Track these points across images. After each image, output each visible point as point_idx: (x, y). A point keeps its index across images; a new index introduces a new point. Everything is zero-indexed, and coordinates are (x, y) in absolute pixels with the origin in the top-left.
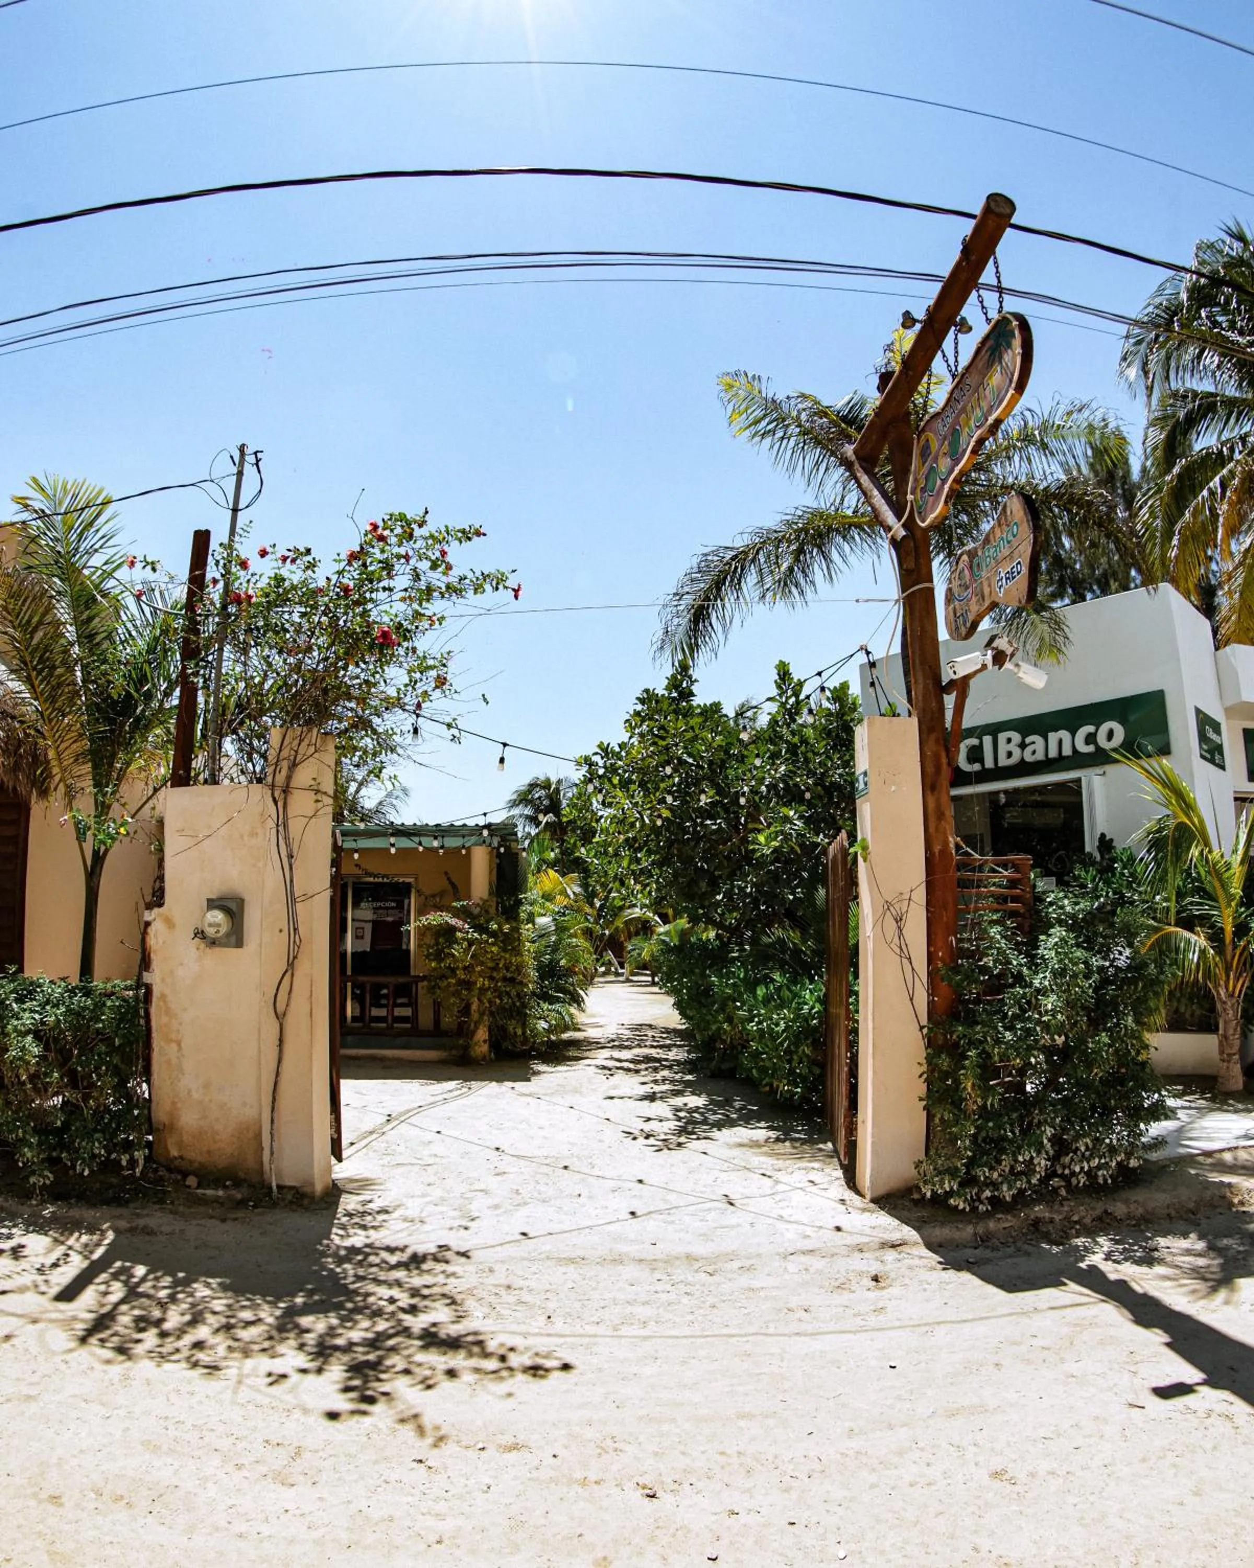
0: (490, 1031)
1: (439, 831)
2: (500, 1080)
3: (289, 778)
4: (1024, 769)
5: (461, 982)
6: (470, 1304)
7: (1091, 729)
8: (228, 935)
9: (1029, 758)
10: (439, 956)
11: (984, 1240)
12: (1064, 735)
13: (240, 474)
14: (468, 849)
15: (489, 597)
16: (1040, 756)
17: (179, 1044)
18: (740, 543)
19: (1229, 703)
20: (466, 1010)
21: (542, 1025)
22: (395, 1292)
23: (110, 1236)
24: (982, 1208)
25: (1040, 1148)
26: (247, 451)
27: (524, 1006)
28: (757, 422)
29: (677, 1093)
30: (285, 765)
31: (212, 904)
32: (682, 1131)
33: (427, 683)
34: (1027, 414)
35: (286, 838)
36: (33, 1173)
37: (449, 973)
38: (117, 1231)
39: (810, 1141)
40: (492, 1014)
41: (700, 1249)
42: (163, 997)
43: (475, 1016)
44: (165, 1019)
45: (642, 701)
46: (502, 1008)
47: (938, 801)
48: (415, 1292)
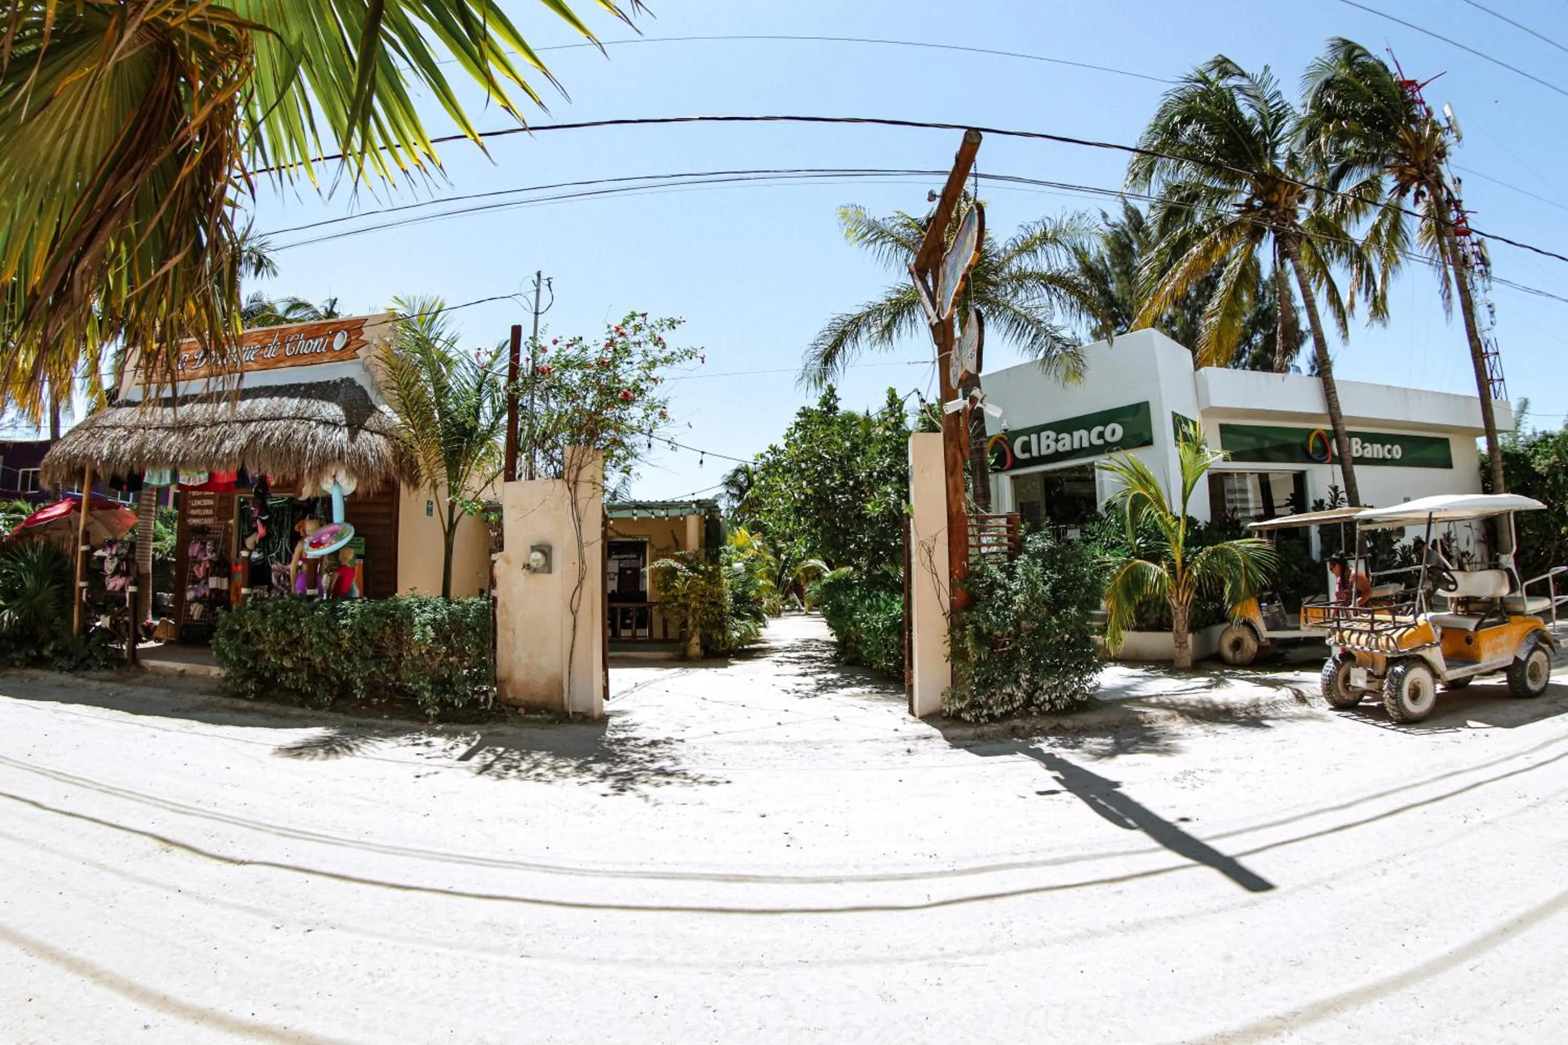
0: (701, 637)
1: (665, 505)
2: (707, 667)
3: (577, 476)
4: (1058, 456)
5: (680, 605)
6: (683, 760)
7: (1100, 428)
8: (543, 566)
9: (1061, 449)
10: (666, 588)
11: (981, 737)
12: (1084, 433)
13: (538, 291)
14: (685, 517)
15: (687, 363)
16: (1068, 447)
17: (513, 630)
18: (856, 312)
19: (1204, 407)
20: (684, 624)
21: (736, 634)
22: (642, 756)
23: (478, 737)
24: (982, 720)
25: (1019, 687)
26: (543, 277)
27: (723, 620)
28: (864, 235)
29: (820, 673)
30: (574, 468)
31: (534, 549)
32: (817, 690)
33: (654, 416)
34: (1047, 222)
35: (577, 510)
36: (428, 707)
37: (671, 599)
38: (482, 735)
39: (897, 693)
40: (702, 626)
41: (812, 738)
42: (504, 604)
43: (691, 628)
44: (504, 617)
45: (800, 415)
46: (708, 623)
47: (955, 481)
48: (652, 755)
